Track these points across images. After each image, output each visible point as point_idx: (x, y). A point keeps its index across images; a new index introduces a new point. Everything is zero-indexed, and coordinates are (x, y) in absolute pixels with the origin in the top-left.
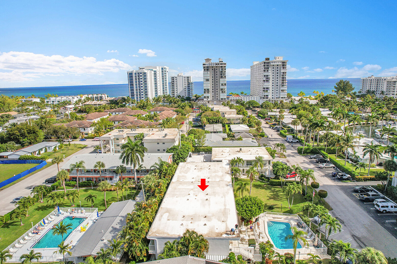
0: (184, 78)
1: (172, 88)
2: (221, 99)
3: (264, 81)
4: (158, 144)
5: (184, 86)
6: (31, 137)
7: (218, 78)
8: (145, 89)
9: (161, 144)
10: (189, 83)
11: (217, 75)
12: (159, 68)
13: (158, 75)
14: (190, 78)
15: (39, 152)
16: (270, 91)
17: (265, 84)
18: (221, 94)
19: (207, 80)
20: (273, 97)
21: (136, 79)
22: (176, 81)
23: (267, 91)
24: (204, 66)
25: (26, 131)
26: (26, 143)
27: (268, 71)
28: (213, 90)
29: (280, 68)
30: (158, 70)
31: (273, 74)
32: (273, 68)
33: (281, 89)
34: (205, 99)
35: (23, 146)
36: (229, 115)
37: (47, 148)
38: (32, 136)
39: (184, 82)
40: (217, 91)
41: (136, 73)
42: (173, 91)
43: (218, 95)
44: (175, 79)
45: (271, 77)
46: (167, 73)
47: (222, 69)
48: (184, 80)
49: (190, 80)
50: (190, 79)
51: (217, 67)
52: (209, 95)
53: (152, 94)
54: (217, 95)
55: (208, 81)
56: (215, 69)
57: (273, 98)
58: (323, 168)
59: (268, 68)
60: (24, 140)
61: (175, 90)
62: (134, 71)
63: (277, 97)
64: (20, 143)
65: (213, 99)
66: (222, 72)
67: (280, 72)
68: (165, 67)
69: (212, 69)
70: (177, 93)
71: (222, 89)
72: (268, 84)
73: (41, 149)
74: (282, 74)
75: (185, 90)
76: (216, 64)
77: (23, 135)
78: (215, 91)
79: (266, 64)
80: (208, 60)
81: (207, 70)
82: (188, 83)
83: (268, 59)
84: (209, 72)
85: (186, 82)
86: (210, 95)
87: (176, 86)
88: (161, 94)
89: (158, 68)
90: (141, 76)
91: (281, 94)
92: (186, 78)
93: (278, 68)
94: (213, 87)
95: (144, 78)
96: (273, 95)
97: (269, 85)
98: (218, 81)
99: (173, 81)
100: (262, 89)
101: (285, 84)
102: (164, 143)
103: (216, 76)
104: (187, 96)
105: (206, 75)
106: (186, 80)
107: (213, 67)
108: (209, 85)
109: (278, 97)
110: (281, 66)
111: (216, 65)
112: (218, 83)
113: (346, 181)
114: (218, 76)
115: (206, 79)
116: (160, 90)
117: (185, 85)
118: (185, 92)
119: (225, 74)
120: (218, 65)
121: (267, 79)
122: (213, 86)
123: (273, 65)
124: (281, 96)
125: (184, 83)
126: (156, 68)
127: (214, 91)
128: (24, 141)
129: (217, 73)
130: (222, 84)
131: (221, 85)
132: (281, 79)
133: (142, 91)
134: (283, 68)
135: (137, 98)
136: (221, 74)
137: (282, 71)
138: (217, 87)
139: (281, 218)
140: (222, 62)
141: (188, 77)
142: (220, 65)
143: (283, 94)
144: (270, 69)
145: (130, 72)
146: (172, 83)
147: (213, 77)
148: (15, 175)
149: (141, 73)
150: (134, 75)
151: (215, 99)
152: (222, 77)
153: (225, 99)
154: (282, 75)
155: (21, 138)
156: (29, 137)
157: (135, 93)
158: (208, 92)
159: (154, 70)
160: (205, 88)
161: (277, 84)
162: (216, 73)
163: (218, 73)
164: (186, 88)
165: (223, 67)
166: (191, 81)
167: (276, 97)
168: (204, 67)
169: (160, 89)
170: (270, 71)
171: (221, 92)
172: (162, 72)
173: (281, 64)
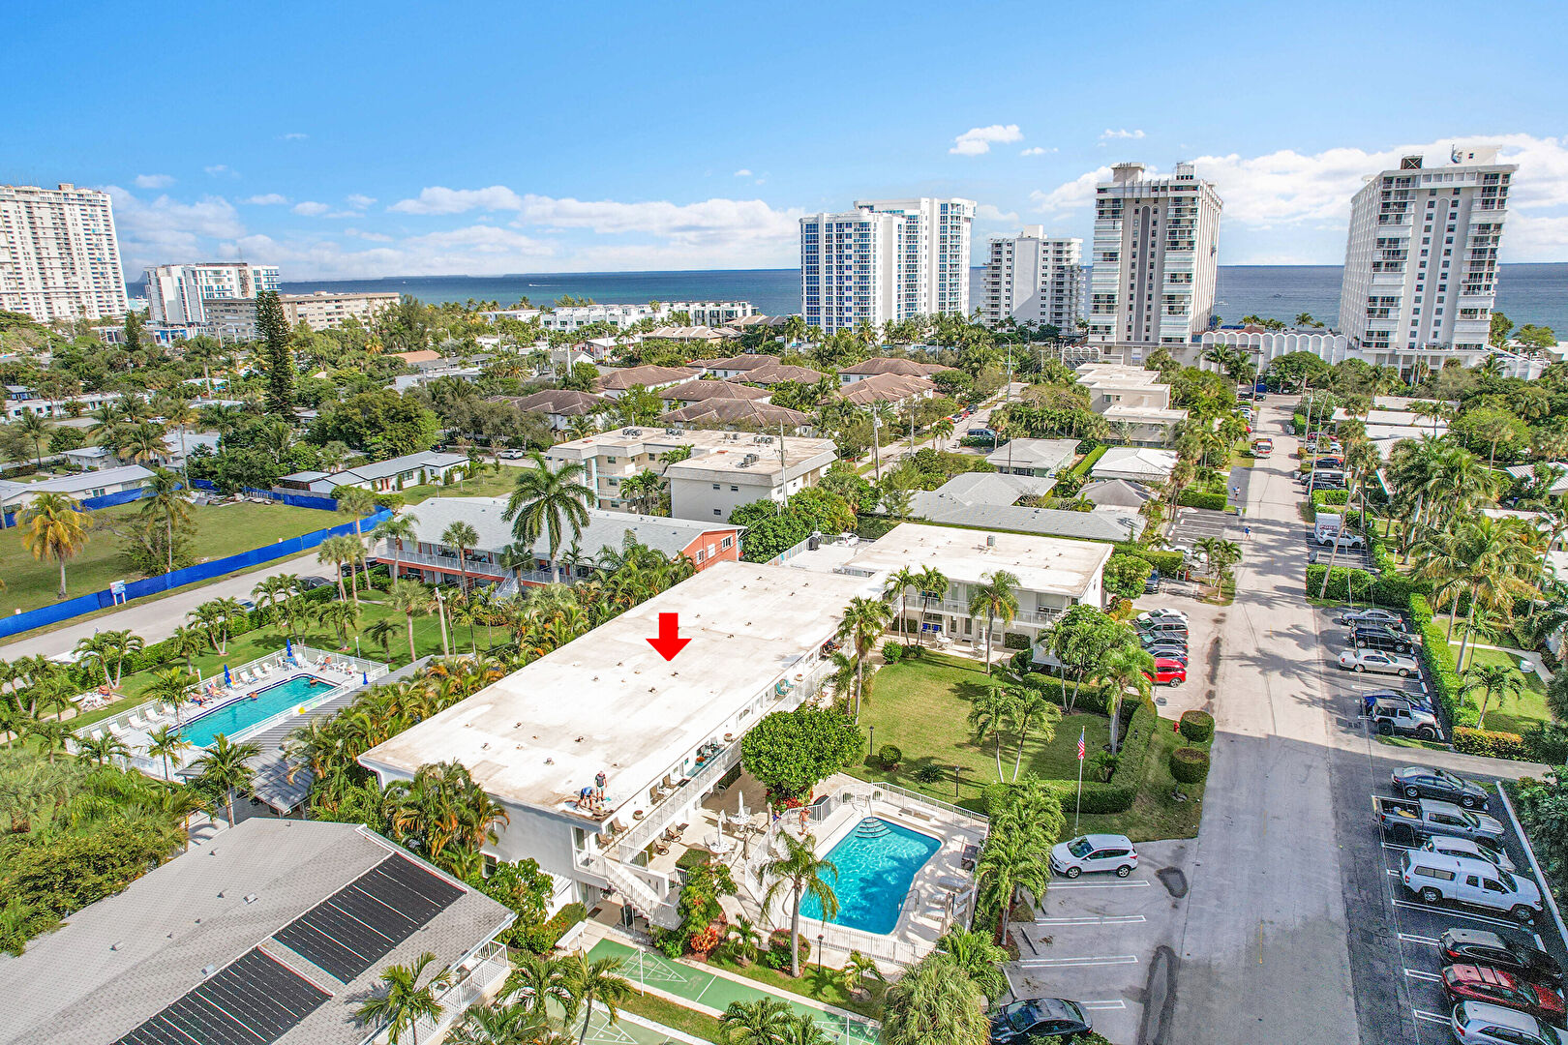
0: (1041, 248)
1: (990, 287)
2: (1168, 340)
3: (1377, 265)
4: (716, 487)
5: (1040, 279)
6: (394, 434)
7: (1157, 250)
8: (861, 288)
9: (725, 489)
10: (1063, 268)
11: (1154, 235)
12: (932, 203)
13: (922, 233)
14: (1066, 248)
15: (399, 482)
16: (1402, 314)
17: (1379, 280)
18: (1166, 319)
19: (1112, 257)
20: (1413, 340)
21: (829, 248)
22: (1009, 260)
23: (1387, 311)
24: (1102, 196)
25: (379, 412)
26: (378, 450)
27: (1399, 218)
28: (1131, 299)
29: (1471, 202)
30: (927, 214)
31: (1427, 235)
32: (1431, 205)
33: (1463, 304)
34: (1092, 339)
35: (371, 459)
36: (1130, 406)
37: (427, 470)
38: (401, 429)
39: (1040, 263)
40: (1149, 307)
41: (829, 226)
42: (993, 298)
43: (1152, 323)
44: (1005, 248)
45: (1413, 248)
46: (966, 225)
47: (1178, 211)
48: (1041, 255)
49: (1065, 256)
50: (1068, 252)
51: (1156, 200)
52: (1113, 320)
53: (888, 307)
54: (1148, 323)
55: (1111, 260)
56: (1146, 210)
57: (1411, 346)
58: (1353, 670)
59: (1405, 204)
60: (374, 440)
61: (1004, 294)
62: (825, 215)
63: (1435, 340)
64: (362, 447)
65: (1129, 338)
66: (1178, 222)
67: (1467, 226)
68: (955, 201)
69: (1137, 211)
70: (1008, 309)
71: (1171, 298)
72: (1397, 281)
73: (409, 473)
74: (1474, 232)
75: (1043, 298)
76: (1155, 189)
77: (374, 425)
78: (1140, 306)
79: (1394, 187)
80: (1123, 171)
81: (1114, 212)
82: (1059, 268)
83: (1413, 160)
84: (1120, 224)
85: (1050, 263)
86: (1117, 321)
87: (1008, 279)
88: (930, 308)
89: (925, 203)
90: (849, 236)
91: (1457, 328)
92: (1051, 248)
93: (1455, 204)
94: (1132, 286)
95: (861, 246)
96: (1413, 334)
97: (1403, 284)
98: (1156, 260)
99: (996, 260)
100: (1366, 305)
101: (1484, 282)
102: (735, 489)
103: (1150, 239)
104: (1047, 322)
105: (1105, 236)
106: (1051, 255)
107: (1137, 202)
108: (1115, 280)
109: (1439, 340)
110: (1478, 196)
111: (1154, 195)
112: (1155, 271)
113: (1402, 742)
114: (1158, 239)
115: (1105, 254)
116: (928, 295)
117: (1045, 275)
118: (1043, 306)
119: (1190, 232)
120: (1162, 194)
121: (1392, 256)
122: (1136, 282)
123: (1433, 192)
124: (1456, 341)
125: (1040, 267)
126: (917, 205)
127: (1134, 303)
128: (373, 444)
129: (1154, 228)
130: (1174, 276)
131: (1167, 278)
132: (1468, 257)
133: (847, 294)
134: (1485, 202)
135: (829, 320)
136: (1173, 233)
137: (1478, 218)
138: (1150, 288)
139: (928, 819)
140: (1192, 177)
141: (1060, 244)
142: (1171, 194)
143: (1468, 327)
144: (1411, 208)
145: (811, 221)
146: (993, 268)
147: (1135, 245)
148: (281, 541)
149: (849, 225)
150: (823, 233)
151: (1137, 337)
152: (1176, 243)
153: (1182, 340)
154: (1476, 239)
155: (369, 432)
156: (388, 433)
157: (823, 303)
158: (1110, 308)
159: (908, 212)
160: (1097, 289)
161: (1444, 282)
162: (1151, 228)
163: (1159, 229)
164: (1049, 287)
165: (1183, 203)
166: (1072, 262)
167: (1431, 340)
168: (1102, 202)
169: (931, 290)
170: (1409, 221)
171: (1165, 309)
172: (943, 219)
173: (1473, 183)
